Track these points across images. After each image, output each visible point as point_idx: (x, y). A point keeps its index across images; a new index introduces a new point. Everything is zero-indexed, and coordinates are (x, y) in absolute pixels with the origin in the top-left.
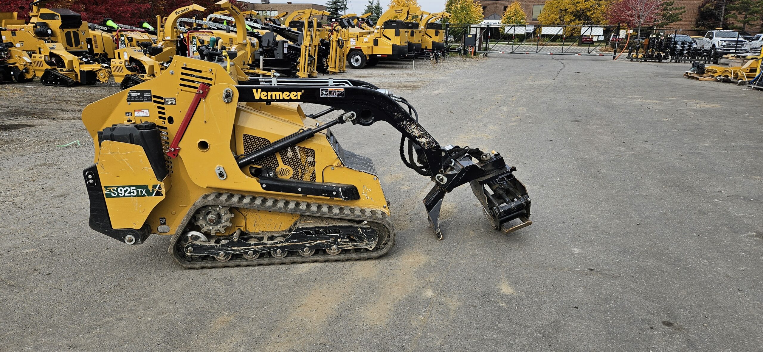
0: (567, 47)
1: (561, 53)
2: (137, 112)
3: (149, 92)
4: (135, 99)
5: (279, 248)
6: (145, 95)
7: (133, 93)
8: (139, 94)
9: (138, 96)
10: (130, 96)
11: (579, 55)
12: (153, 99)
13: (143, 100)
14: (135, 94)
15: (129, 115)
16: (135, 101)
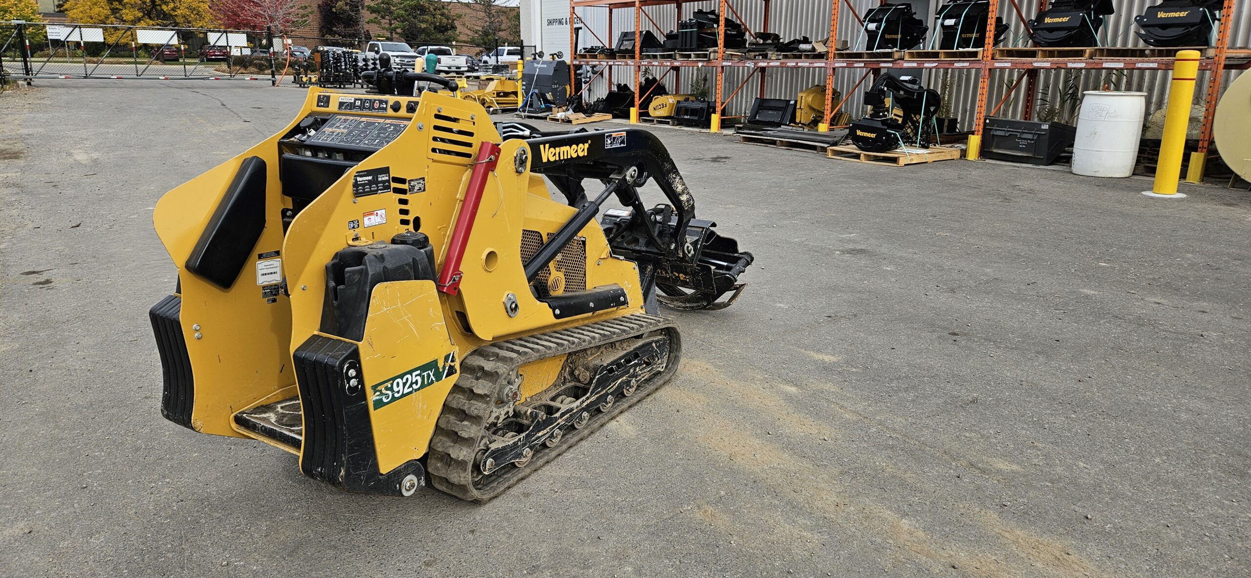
0: (193, 67)
1: (184, 77)
2: (367, 218)
3: (386, 170)
4: (364, 189)
5: (583, 410)
6: (380, 179)
7: (361, 176)
8: (370, 178)
9: (370, 183)
10: (356, 185)
11: (217, 79)
12: (394, 185)
13: (377, 190)
14: (365, 178)
15: (354, 228)
16: (365, 194)
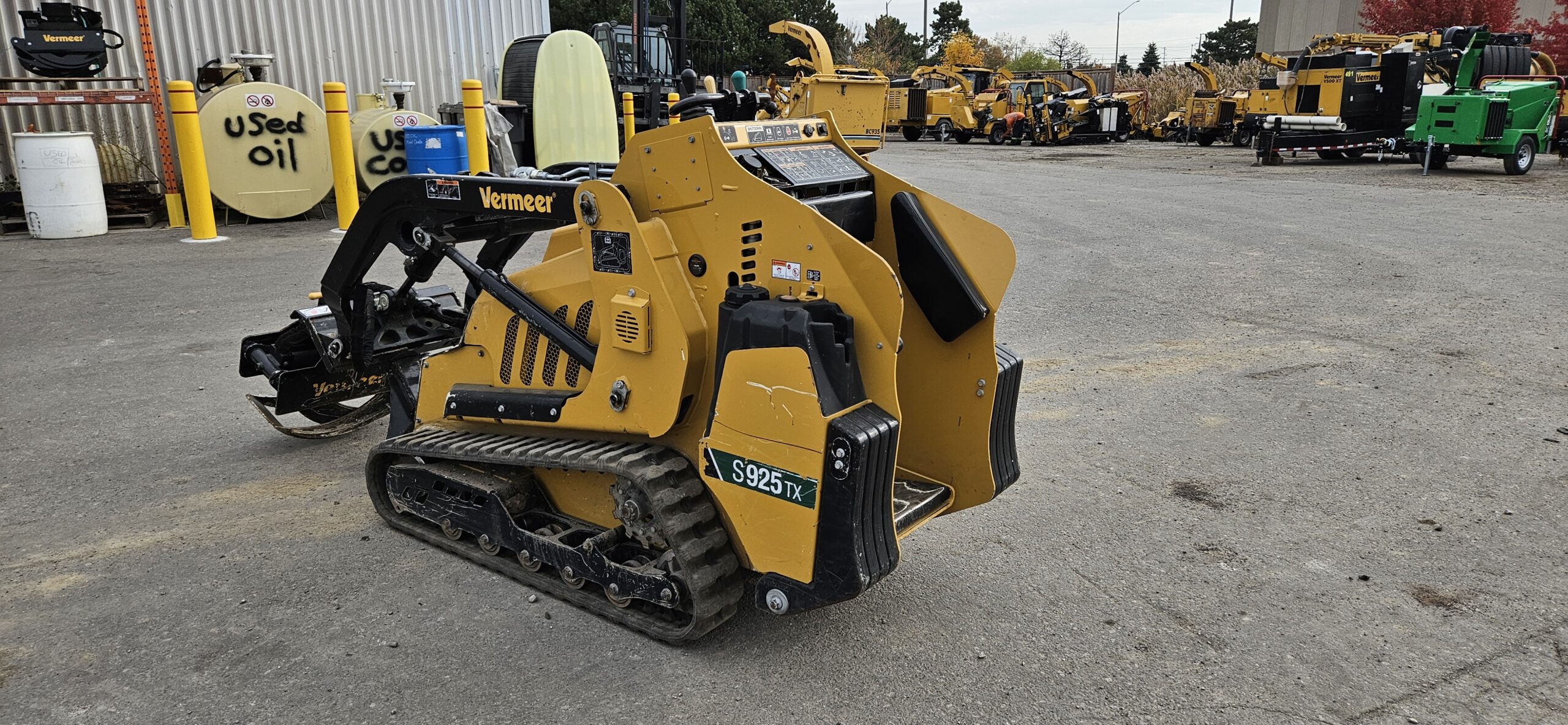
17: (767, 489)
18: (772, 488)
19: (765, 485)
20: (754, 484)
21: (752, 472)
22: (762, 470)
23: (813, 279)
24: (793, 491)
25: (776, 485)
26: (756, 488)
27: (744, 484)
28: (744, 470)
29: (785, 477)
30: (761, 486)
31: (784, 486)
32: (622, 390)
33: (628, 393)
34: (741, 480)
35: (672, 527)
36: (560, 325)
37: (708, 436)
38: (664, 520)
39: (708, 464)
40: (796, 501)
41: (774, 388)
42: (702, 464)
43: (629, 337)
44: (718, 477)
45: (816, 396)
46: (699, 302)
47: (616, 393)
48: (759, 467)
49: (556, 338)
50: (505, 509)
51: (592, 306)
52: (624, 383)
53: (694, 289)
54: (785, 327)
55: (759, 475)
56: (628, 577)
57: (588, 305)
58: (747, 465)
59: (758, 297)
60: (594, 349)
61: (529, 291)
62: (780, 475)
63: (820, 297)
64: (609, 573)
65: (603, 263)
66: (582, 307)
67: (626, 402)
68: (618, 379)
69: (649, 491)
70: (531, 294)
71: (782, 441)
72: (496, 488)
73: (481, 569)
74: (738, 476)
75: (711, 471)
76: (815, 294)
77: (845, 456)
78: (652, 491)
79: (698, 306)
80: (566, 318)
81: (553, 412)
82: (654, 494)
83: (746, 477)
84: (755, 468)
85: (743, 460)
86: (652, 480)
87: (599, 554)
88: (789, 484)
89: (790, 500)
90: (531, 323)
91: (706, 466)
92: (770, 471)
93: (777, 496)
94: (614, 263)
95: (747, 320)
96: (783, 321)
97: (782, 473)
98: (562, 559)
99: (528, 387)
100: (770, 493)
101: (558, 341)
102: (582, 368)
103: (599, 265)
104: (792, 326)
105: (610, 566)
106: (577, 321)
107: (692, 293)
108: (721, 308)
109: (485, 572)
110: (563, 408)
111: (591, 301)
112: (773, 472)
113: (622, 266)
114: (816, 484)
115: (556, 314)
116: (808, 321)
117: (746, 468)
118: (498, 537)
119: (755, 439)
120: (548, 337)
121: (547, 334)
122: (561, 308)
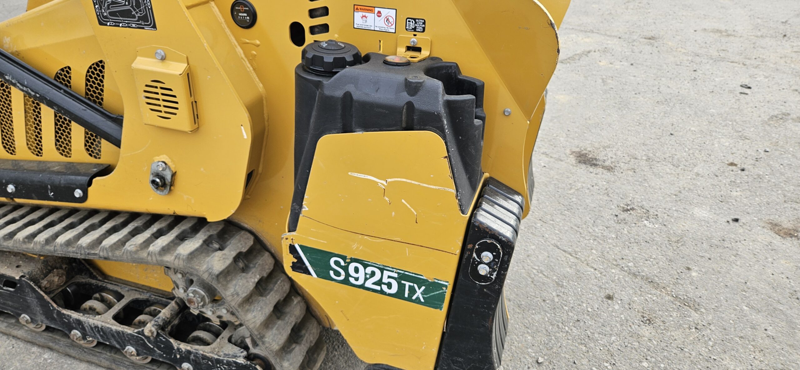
17: (378, 288)
18: (385, 288)
19: (373, 284)
20: (360, 282)
21: (357, 270)
22: (369, 270)
23: (415, 29)
24: (412, 291)
25: (389, 285)
26: (362, 287)
27: (346, 281)
28: (346, 269)
29: (402, 277)
30: (369, 284)
31: (401, 287)
32: (164, 173)
33: (174, 175)
34: (342, 278)
35: (253, 320)
36: (65, 91)
37: (294, 230)
38: (242, 313)
39: (295, 261)
40: (417, 301)
41: (389, 180)
42: (288, 260)
43: (166, 112)
44: (309, 274)
45: (454, 191)
46: (250, 61)
47: (158, 175)
48: (365, 266)
49: (63, 109)
50: (42, 293)
51: (103, 67)
52: (166, 164)
53: (243, 44)
54: (410, 105)
55: (366, 274)
56: (203, 359)
57: (98, 66)
58: (349, 263)
59: (352, 59)
60: (118, 121)
61: (15, 49)
62: (396, 275)
63: (425, 53)
64: (179, 354)
65: (112, 14)
66: (90, 68)
67: (172, 184)
68: (157, 159)
69: (220, 285)
70: (17, 54)
71: (399, 239)
72: (26, 271)
73: (29, 346)
74: (338, 274)
75: (299, 266)
76: (419, 50)
77: (493, 260)
78: (223, 285)
79: (249, 65)
80: (71, 81)
81: (78, 193)
82: (226, 288)
83: (348, 275)
84: (361, 267)
85: (344, 258)
86: (221, 273)
87: (164, 338)
88: (407, 284)
89: (409, 299)
90: (26, 92)
91: (293, 263)
92: (382, 270)
93: (390, 295)
94: (126, 14)
95: (348, 96)
96: (405, 97)
97: (399, 273)
98: (121, 340)
99: (39, 158)
100: (382, 292)
101: (67, 112)
102: (104, 143)
103: (106, 17)
104: (420, 103)
105: (178, 349)
106: (87, 85)
107: (239, 50)
108: (298, 76)
109: (35, 349)
110: (90, 189)
111: (101, 62)
112: (385, 271)
113: (140, 19)
114: (446, 286)
115: (57, 77)
116: (443, 95)
117: (348, 266)
118: (40, 317)
119: (360, 236)
120: (53, 108)
121: (51, 104)
122: (62, 70)
